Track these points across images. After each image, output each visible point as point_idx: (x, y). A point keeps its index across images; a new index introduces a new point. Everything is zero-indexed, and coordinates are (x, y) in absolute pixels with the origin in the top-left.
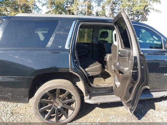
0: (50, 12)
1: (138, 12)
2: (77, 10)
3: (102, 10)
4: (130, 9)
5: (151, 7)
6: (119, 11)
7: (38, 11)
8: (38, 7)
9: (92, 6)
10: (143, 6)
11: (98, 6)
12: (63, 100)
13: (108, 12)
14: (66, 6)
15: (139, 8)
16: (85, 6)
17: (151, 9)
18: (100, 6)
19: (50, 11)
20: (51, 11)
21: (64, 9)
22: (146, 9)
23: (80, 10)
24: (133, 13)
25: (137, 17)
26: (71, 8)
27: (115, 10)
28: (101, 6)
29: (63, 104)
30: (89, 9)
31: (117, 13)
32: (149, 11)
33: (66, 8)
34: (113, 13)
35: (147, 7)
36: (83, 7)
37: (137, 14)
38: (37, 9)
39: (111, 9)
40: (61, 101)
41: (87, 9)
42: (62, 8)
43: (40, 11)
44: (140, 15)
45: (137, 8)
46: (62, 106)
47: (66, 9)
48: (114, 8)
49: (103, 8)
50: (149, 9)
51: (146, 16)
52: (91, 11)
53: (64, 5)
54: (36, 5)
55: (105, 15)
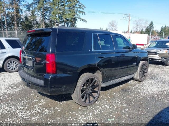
1: (68, 20)
5: (78, 17)
6: (50, 17)
9: (21, 10)
10: (72, 15)
11: (27, 10)
13: (39, 18)
15: (69, 16)
16: (13, 9)
18: (30, 10)
24: (63, 20)
25: (67, 25)
27: (46, 16)
30: (17, 13)
31: (48, 20)
32: (77, 20)
34: (44, 19)
35: (75, 16)
36: (10, 10)
37: (67, 22)
39: (42, 15)
41: (15, 12)
44: (69, 22)
45: (67, 16)
48: (45, 14)
49: (33, 13)
51: (74, 24)
55: (36, 21)
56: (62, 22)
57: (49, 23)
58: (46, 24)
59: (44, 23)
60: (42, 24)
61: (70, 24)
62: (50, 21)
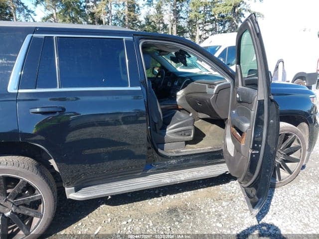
0: (53, 17)
1: (223, 17)
2: (108, 13)
3: (156, 12)
4: (208, 11)
5: (245, 8)
6: (188, 14)
7: (27, 15)
8: (26, 8)
9: (138, 5)
10: (231, 5)
11: (147, 4)
12: (15, 199)
13: (168, 17)
14: (84, 4)
15: (224, 9)
16: (123, 4)
17: (246, 11)
18: (153, 4)
19: (52, 15)
20: (55, 15)
21: (82, 11)
22: (236, 10)
23: (114, 12)
24: (214, 18)
25: (222, 27)
26: (95, 10)
27: (180, 13)
28: (155, 5)
29: (18, 206)
30: (131, 11)
31: (185, 19)
32: (243, 15)
33: (85, 9)
34: (177, 18)
35: (239, 8)
36: (119, 6)
37: (222, 21)
38: (25, 10)
39: (173, 10)
40: (12, 201)
41: (127, 10)
42: (76, 9)
43: (32, 14)
44: (226, 22)
45: (220, 9)
46: (15, 210)
47: (84, 11)
48: (179, 8)
49: (159, 8)
50: (243, 12)
51: (237, 24)
52: (136, 15)
53: (81, 4)
54: (21, 3)
55: (163, 23)
56: (212, 22)
57: (186, 25)
58: (179, 27)
59: (176, 27)
60: (172, 28)
61: (227, 24)
62: (188, 22)
